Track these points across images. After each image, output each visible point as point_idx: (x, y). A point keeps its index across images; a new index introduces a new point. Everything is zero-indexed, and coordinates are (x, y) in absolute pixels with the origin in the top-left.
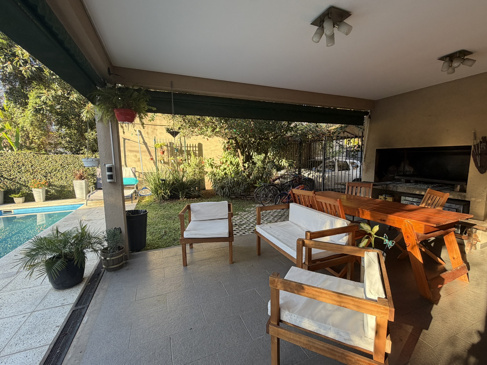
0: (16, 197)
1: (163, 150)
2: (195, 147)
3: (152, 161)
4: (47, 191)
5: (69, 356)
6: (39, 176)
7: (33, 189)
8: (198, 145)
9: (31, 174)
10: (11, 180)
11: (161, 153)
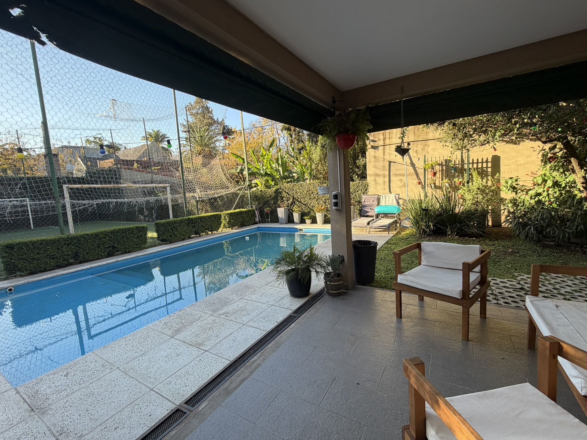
0: (307, 219)
1: (435, 171)
2: (487, 162)
3: (420, 186)
4: (325, 216)
5: (270, 346)
6: (321, 202)
7: (316, 213)
8: (492, 159)
9: (316, 201)
10: (305, 205)
11: (431, 175)
